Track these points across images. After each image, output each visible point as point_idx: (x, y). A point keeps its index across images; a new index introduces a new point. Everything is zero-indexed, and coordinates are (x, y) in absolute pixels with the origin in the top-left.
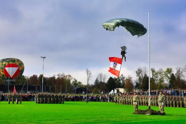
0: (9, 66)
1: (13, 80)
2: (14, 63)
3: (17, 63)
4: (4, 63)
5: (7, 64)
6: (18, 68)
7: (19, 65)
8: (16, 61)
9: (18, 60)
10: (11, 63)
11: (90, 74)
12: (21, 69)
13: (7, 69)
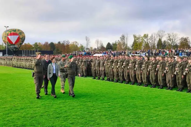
0: (11, 34)
1: (15, 46)
2: (15, 32)
3: (18, 33)
4: (7, 33)
5: (9, 33)
6: (18, 36)
7: (19, 34)
8: (17, 31)
9: (19, 30)
10: (12, 32)
11: (89, 40)
12: (21, 37)
13: (9, 37)
